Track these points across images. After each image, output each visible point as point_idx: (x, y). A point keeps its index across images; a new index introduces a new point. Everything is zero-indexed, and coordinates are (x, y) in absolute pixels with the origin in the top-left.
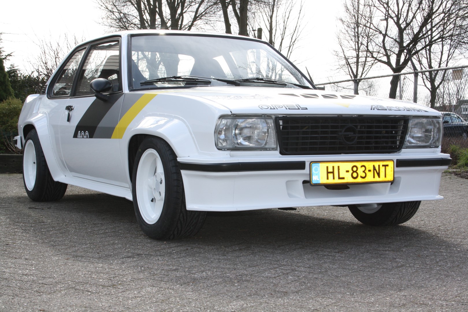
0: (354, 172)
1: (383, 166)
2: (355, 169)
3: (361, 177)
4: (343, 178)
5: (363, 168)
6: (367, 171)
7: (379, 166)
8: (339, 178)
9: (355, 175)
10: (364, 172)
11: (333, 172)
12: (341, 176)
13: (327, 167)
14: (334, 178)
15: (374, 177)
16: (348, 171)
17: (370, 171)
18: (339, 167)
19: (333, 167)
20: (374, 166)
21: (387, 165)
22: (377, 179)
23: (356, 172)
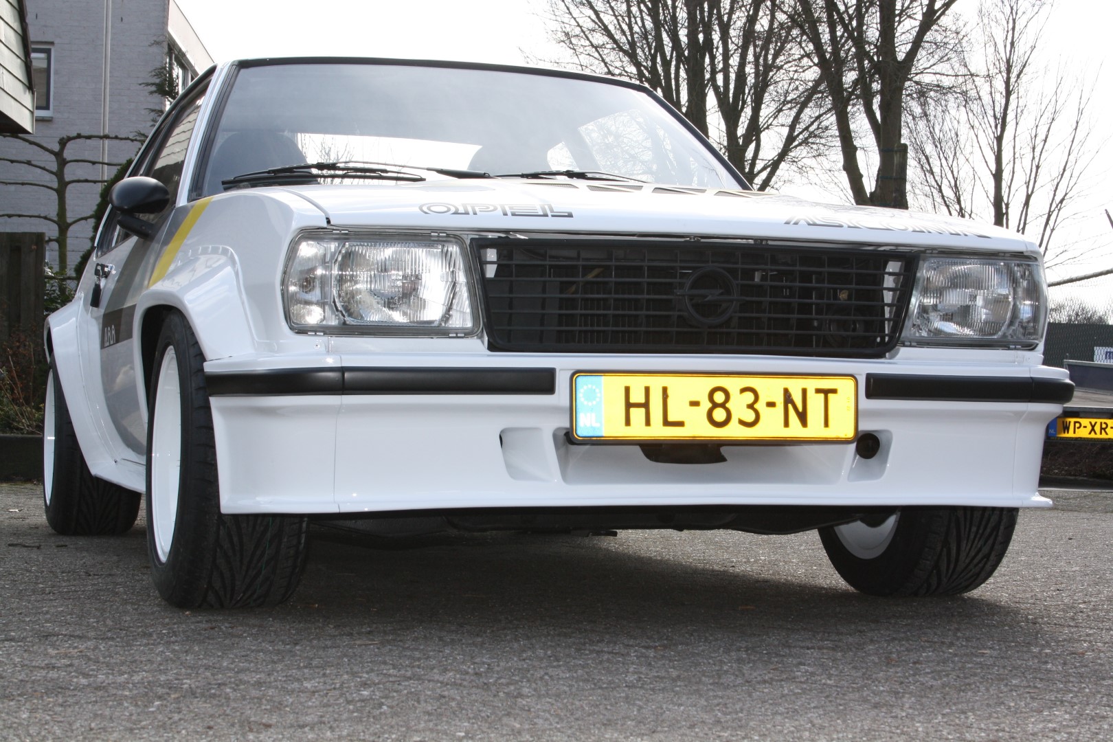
0: (715, 405)
1: (818, 391)
2: (719, 397)
3: (742, 422)
4: (681, 424)
5: (749, 397)
6: (760, 406)
7: (804, 391)
8: (667, 423)
9: (719, 415)
10: (751, 406)
11: (646, 405)
12: (670, 419)
13: (627, 390)
14: (648, 423)
15: (786, 424)
16: (695, 404)
17: (771, 404)
18: (665, 390)
19: (647, 390)
20: (786, 391)
21: (834, 391)
22: (795, 430)
23: (723, 405)
